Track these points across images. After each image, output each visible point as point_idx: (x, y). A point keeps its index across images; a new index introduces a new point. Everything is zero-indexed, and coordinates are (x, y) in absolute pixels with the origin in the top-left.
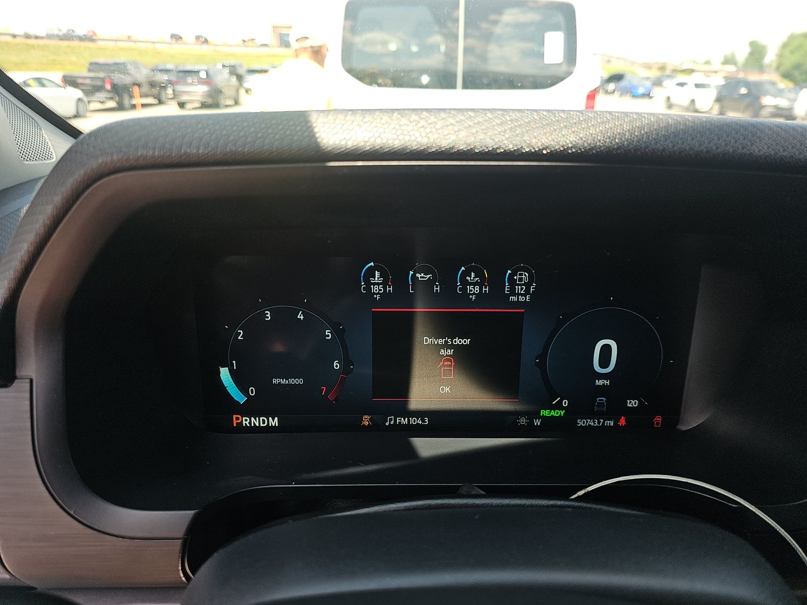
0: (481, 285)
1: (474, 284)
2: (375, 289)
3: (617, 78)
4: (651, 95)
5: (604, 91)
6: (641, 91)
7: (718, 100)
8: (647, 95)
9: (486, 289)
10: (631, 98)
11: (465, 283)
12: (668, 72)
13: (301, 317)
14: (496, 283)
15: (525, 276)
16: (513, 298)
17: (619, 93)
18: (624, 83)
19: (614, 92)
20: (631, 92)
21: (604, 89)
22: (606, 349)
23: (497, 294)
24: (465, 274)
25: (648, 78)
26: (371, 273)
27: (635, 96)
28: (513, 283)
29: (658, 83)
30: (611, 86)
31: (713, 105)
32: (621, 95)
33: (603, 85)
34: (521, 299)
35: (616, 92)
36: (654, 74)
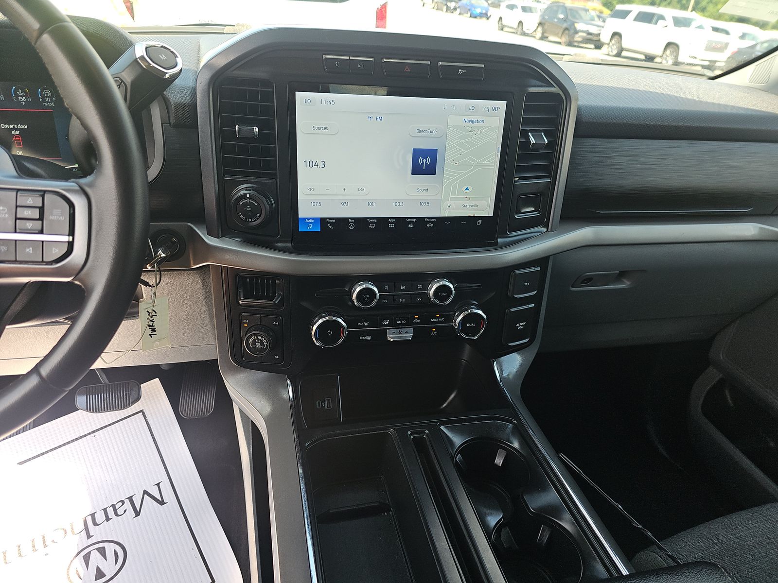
6: (479, 10)
9: (29, 99)
14: (34, 95)
15: (49, 92)
23: (36, 102)
24: (16, 90)
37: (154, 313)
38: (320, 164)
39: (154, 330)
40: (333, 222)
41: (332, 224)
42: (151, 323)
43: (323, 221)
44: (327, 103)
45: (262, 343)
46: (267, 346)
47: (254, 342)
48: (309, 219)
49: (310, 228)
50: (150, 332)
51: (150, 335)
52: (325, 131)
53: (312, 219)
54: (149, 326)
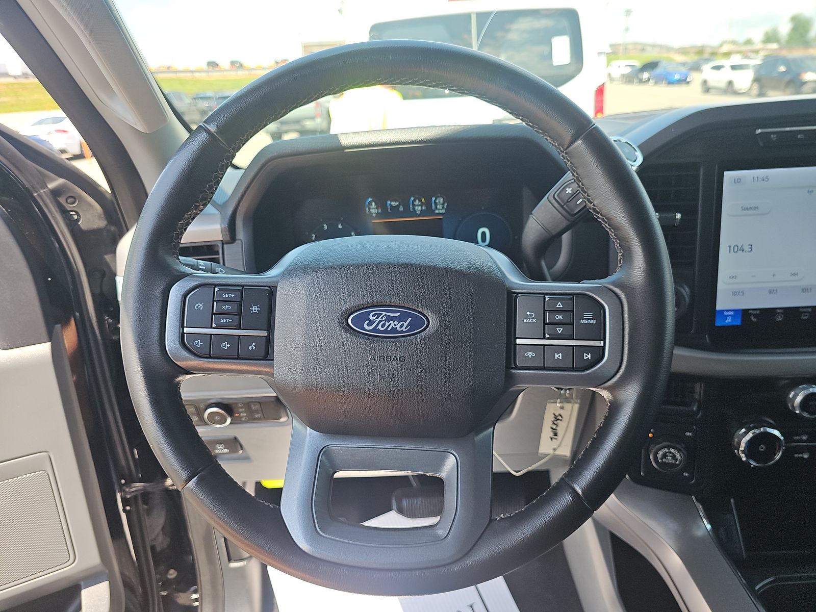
0: (421, 206)
1: (418, 206)
2: (372, 211)
3: (651, 66)
4: (688, 80)
5: (638, 80)
6: (677, 77)
7: (757, 80)
8: (684, 81)
9: (424, 208)
10: (666, 85)
11: (414, 205)
12: (706, 56)
13: (340, 226)
14: (428, 204)
15: (441, 200)
16: (437, 211)
17: (654, 81)
18: (658, 71)
19: (649, 79)
20: (666, 79)
21: (638, 78)
22: (484, 234)
23: (429, 210)
24: (414, 201)
25: (684, 64)
26: (370, 203)
27: (671, 83)
28: (436, 204)
29: (696, 68)
30: (646, 75)
31: (752, 84)
32: (656, 83)
33: (637, 75)
34: (441, 211)
35: (651, 81)
36: (690, 59)
37: (560, 418)
38: (747, 248)
39: (556, 434)
40: (757, 314)
41: (755, 316)
42: (554, 427)
43: (745, 313)
44: (759, 180)
45: (674, 457)
46: (681, 461)
47: (665, 456)
48: (728, 311)
49: (729, 321)
50: (552, 435)
51: (551, 438)
52: (756, 212)
53: (732, 310)
54: (552, 428)
